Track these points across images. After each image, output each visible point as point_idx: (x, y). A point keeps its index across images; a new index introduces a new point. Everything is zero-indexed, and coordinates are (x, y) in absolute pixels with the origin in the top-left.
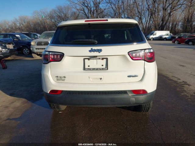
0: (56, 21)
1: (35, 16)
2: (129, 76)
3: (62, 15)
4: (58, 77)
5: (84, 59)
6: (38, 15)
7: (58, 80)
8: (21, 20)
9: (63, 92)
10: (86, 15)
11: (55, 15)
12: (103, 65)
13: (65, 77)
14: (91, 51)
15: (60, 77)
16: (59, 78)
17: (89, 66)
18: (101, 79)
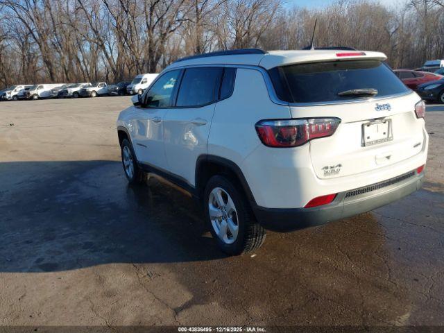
4: (327, 168)
5: (363, 126)
7: (326, 173)
9: (338, 196)
12: (384, 133)
13: (340, 166)
14: (378, 107)
15: (331, 167)
16: (329, 169)
17: (369, 138)
18: (388, 157)
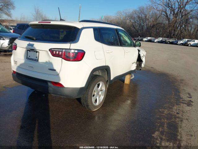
0: (135, 22)
1: (117, 16)
2: (49, 69)
3: (143, 15)
5: (27, 51)
6: (120, 16)
8: (105, 19)
10: (167, 16)
11: (135, 16)
17: (30, 56)
18: (33, 67)
